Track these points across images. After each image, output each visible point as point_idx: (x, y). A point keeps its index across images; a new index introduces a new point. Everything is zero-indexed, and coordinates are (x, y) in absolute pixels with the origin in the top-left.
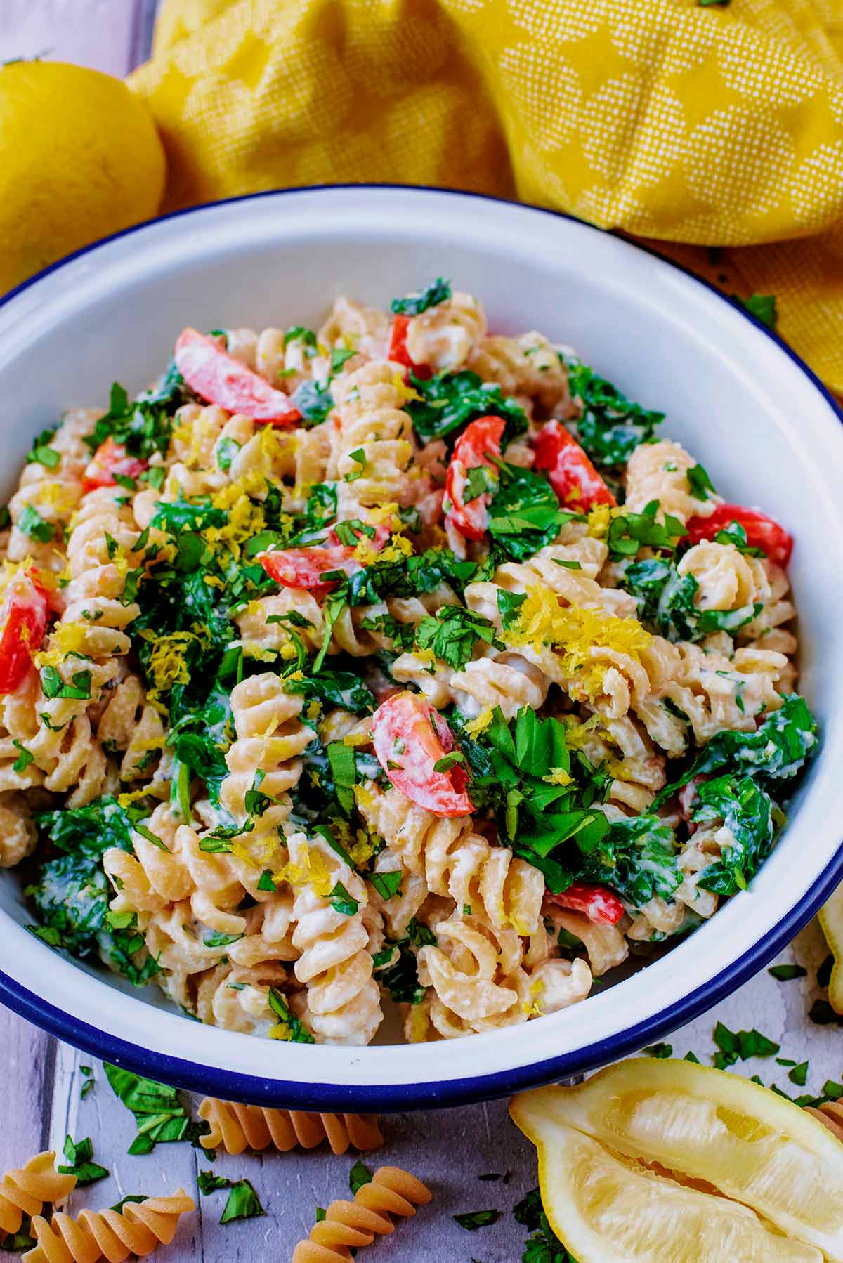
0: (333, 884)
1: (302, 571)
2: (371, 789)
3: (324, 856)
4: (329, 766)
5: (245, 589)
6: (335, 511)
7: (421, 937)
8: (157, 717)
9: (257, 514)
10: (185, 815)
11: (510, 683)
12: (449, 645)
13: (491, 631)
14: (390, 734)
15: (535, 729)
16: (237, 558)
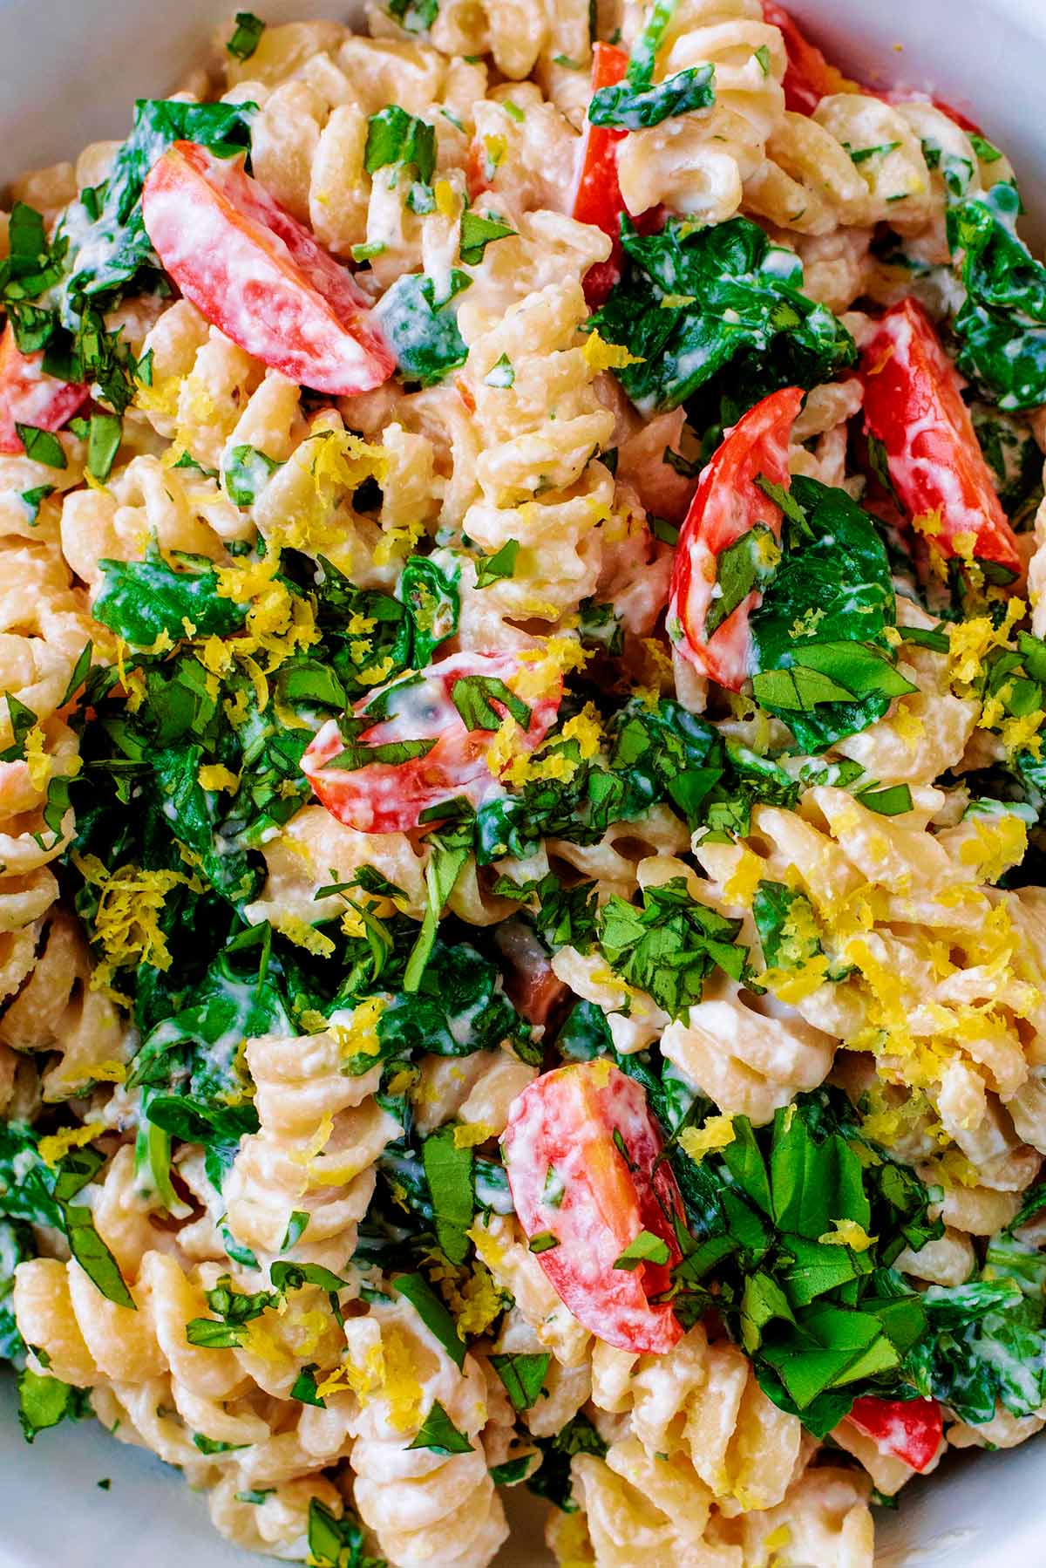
0: (426, 1408)
1: (385, 807)
2: (501, 1234)
3: (410, 1341)
4: (424, 1182)
5: (277, 798)
6: (455, 625)
7: (580, 1441)
8: (109, 1012)
9: (302, 612)
10: (162, 1191)
11: (770, 1065)
12: (659, 973)
13: (740, 954)
14: (538, 1157)
15: (808, 1156)
16: (264, 700)
